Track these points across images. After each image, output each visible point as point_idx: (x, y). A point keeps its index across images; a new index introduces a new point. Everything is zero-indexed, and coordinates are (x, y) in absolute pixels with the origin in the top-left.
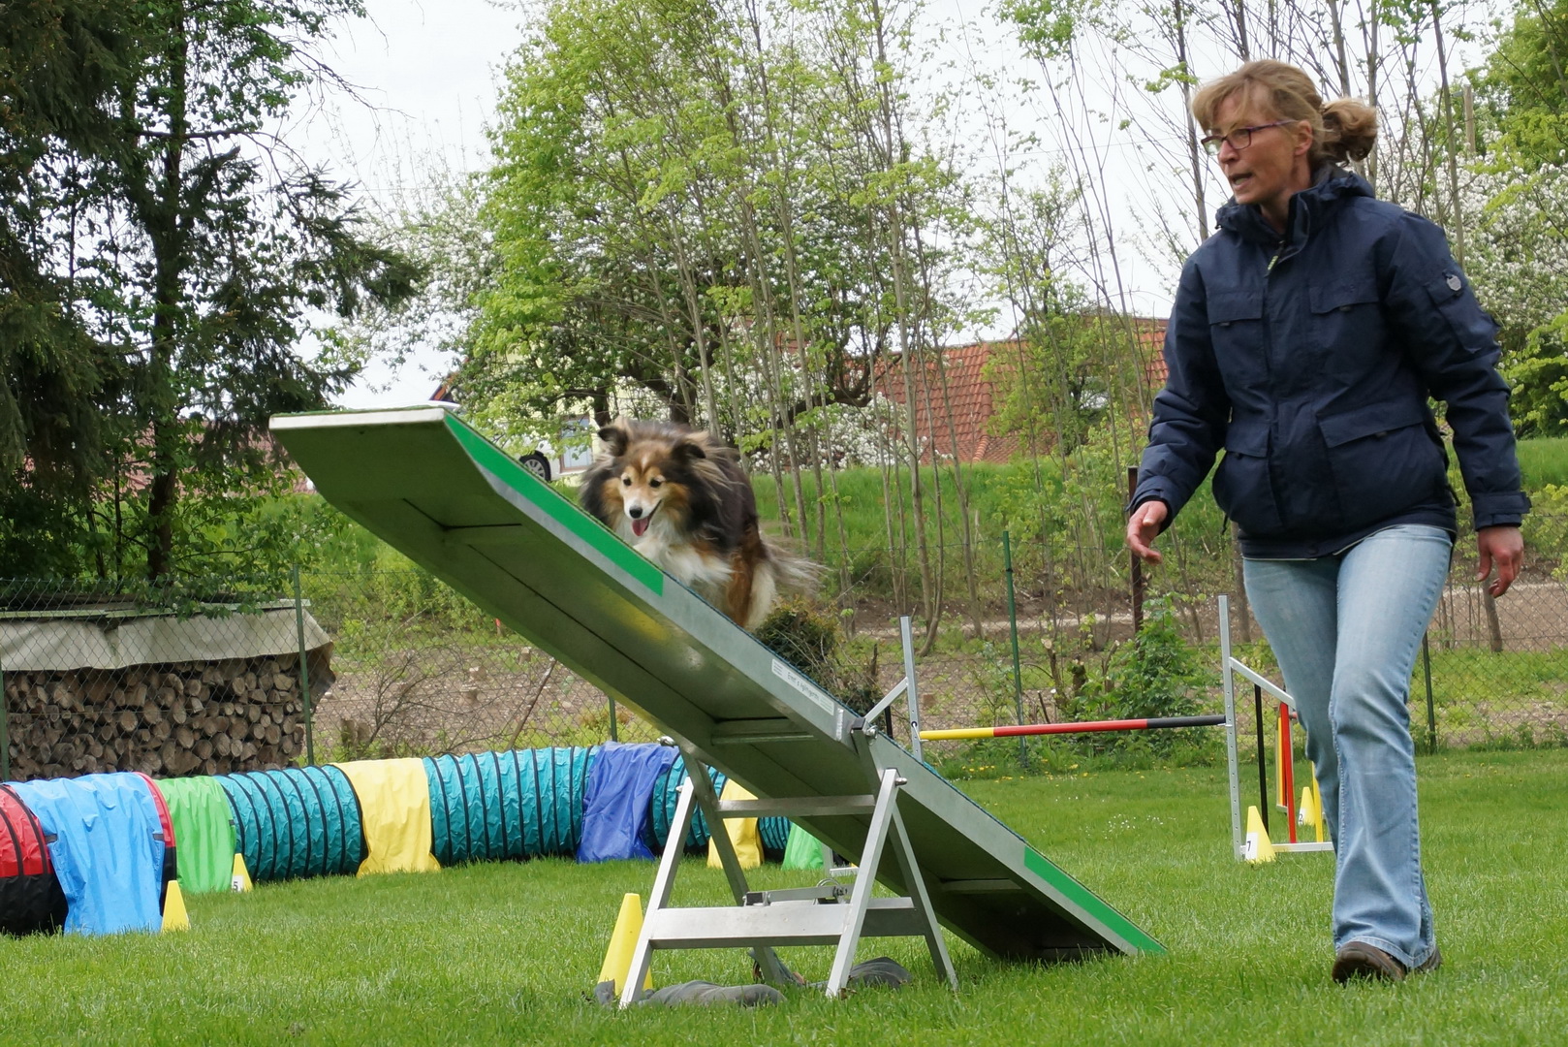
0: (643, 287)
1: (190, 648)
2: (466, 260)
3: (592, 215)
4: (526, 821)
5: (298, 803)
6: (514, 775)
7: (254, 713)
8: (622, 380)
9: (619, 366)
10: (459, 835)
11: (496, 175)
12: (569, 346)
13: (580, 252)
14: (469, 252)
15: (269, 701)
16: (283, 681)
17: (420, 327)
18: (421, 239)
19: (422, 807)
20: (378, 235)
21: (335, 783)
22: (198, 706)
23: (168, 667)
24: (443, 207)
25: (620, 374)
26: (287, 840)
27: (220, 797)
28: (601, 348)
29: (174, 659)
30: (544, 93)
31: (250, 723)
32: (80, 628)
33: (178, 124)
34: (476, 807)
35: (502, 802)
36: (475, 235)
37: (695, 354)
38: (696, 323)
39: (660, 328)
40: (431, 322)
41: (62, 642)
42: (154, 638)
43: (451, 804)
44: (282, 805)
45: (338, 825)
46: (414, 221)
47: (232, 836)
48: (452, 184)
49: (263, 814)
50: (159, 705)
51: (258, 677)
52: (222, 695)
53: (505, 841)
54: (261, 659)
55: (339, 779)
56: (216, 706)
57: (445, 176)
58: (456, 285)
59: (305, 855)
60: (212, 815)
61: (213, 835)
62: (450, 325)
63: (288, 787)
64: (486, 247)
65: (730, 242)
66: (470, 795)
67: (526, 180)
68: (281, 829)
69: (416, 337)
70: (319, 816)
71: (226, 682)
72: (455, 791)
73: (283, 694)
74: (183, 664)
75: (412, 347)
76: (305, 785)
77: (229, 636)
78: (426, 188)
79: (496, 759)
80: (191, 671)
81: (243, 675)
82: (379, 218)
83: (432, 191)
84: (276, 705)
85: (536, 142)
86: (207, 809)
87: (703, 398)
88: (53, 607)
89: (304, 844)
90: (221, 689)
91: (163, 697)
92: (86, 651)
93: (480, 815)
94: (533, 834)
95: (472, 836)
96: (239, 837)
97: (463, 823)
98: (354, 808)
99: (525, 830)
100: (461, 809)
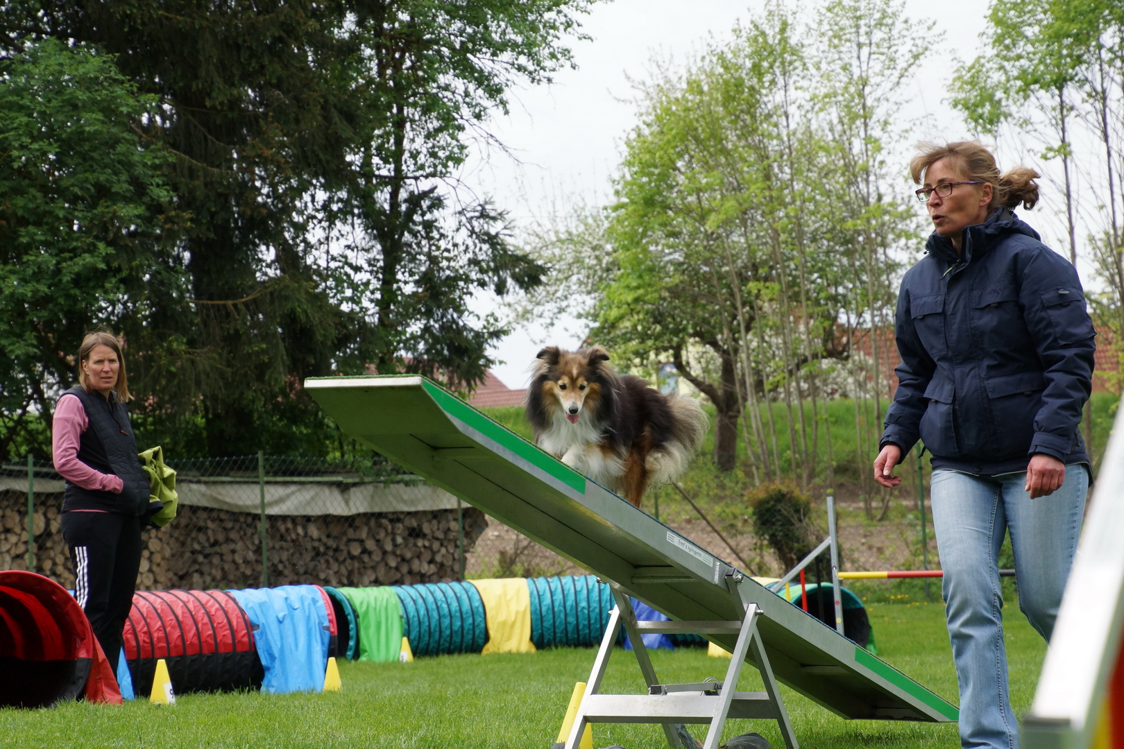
0: (707, 281)
1: (394, 503)
2: (594, 262)
3: (675, 235)
4: (592, 621)
5: (445, 606)
6: (585, 591)
7: (436, 545)
8: (692, 340)
9: (691, 331)
10: (549, 629)
11: (616, 208)
12: (658, 318)
13: (667, 258)
14: (597, 257)
15: (445, 538)
16: (454, 526)
17: (564, 304)
18: (567, 248)
19: (525, 611)
21: (469, 594)
22: (399, 540)
23: (380, 515)
24: (582, 228)
25: (691, 336)
26: (438, 629)
27: (395, 600)
28: (679, 319)
29: (384, 510)
30: (648, 156)
31: (432, 551)
32: (326, 491)
33: (398, 169)
34: (560, 611)
35: (577, 609)
36: (601, 246)
37: (738, 324)
38: (739, 304)
39: (717, 307)
40: (571, 301)
41: (313, 498)
42: (372, 497)
43: (544, 609)
44: (434, 607)
45: (470, 621)
46: (563, 237)
47: (402, 626)
48: (588, 214)
50: (374, 538)
51: (439, 522)
52: (415, 533)
54: (440, 511)
55: (473, 590)
56: (412, 540)
57: (583, 209)
58: (588, 277)
59: (448, 639)
60: (390, 611)
61: (389, 624)
62: (584, 303)
63: (439, 595)
64: (608, 254)
65: (764, 254)
66: (556, 604)
67: (635, 212)
68: (434, 622)
69: (561, 310)
70: (458, 614)
71: (418, 525)
72: (547, 600)
73: (454, 534)
74: (390, 513)
75: (559, 316)
76: (450, 594)
78: (571, 216)
79: (574, 580)
80: (396, 518)
81: (430, 521)
82: (541, 234)
83: (574, 219)
84: (450, 540)
85: (641, 187)
86: (386, 609)
87: (743, 352)
88: (307, 474)
89: (448, 632)
90: (413, 529)
91: (378, 534)
92: (328, 504)
93: (562, 616)
94: (596, 630)
95: (557, 631)
96: (406, 627)
97: (551, 621)
98: (481, 610)
99: (592, 627)
100: (550, 612)
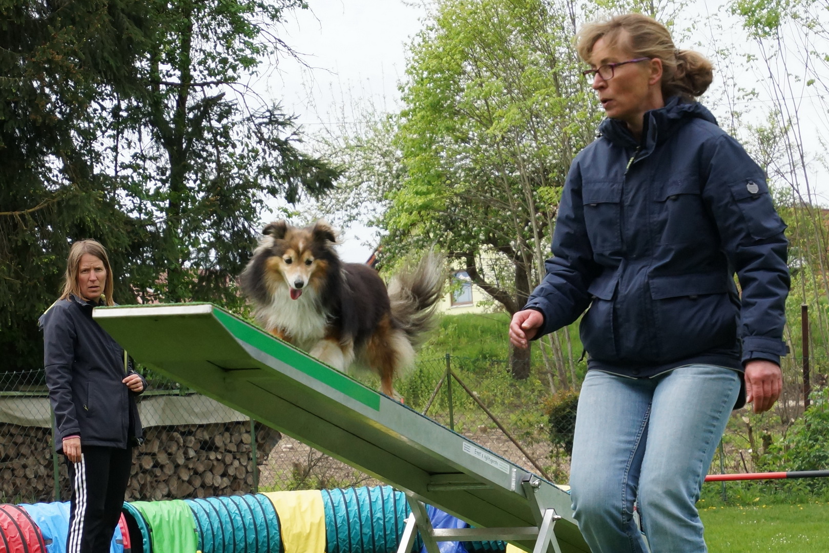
0: (497, 187)
1: (186, 416)
2: (385, 169)
3: (465, 140)
4: (388, 532)
5: (239, 518)
6: (380, 502)
7: (229, 458)
8: (485, 246)
9: (482, 237)
10: (344, 540)
11: (404, 114)
12: (450, 225)
13: (458, 164)
14: (387, 164)
15: (238, 451)
16: (247, 438)
17: (354, 212)
18: (357, 155)
19: (320, 523)
20: (329, 152)
21: (263, 506)
22: (192, 453)
23: (171, 428)
24: (371, 134)
25: (483, 242)
26: (232, 542)
27: (188, 513)
28: (471, 226)
29: (175, 423)
30: (435, 62)
31: (225, 464)
33: (186, 78)
34: (355, 522)
35: (372, 520)
36: (391, 152)
37: (531, 230)
38: (531, 210)
39: (509, 213)
40: (362, 209)
42: (163, 410)
43: (339, 521)
44: (228, 519)
45: (265, 533)
46: (353, 143)
47: (196, 539)
48: (377, 119)
49: (216, 525)
50: (166, 452)
51: (231, 435)
52: (208, 446)
53: (374, 545)
54: (232, 423)
55: (267, 502)
56: (204, 453)
57: (373, 114)
58: (379, 185)
60: (183, 524)
61: (183, 538)
62: (374, 210)
63: (233, 508)
64: (398, 160)
65: (554, 158)
66: (352, 515)
67: (423, 117)
68: (228, 535)
69: (352, 218)
70: (252, 527)
71: (210, 438)
72: (342, 512)
73: (247, 446)
74: (181, 426)
75: (349, 224)
76: (244, 506)
77: (211, 409)
78: (360, 122)
79: (369, 491)
80: (188, 431)
81: (222, 434)
82: (330, 141)
83: (364, 125)
84: (242, 453)
85: (428, 94)
86: (180, 521)
87: (537, 258)
89: (242, 545)
90: (205, 442)
91: (170, 447)
93: (358, 527)
94: (392, 541)
95: (352, 542)
96: (200, 540)
97: (347, 532)
98: (275, 522)
99: (388, 538)
100: (346, 523)
